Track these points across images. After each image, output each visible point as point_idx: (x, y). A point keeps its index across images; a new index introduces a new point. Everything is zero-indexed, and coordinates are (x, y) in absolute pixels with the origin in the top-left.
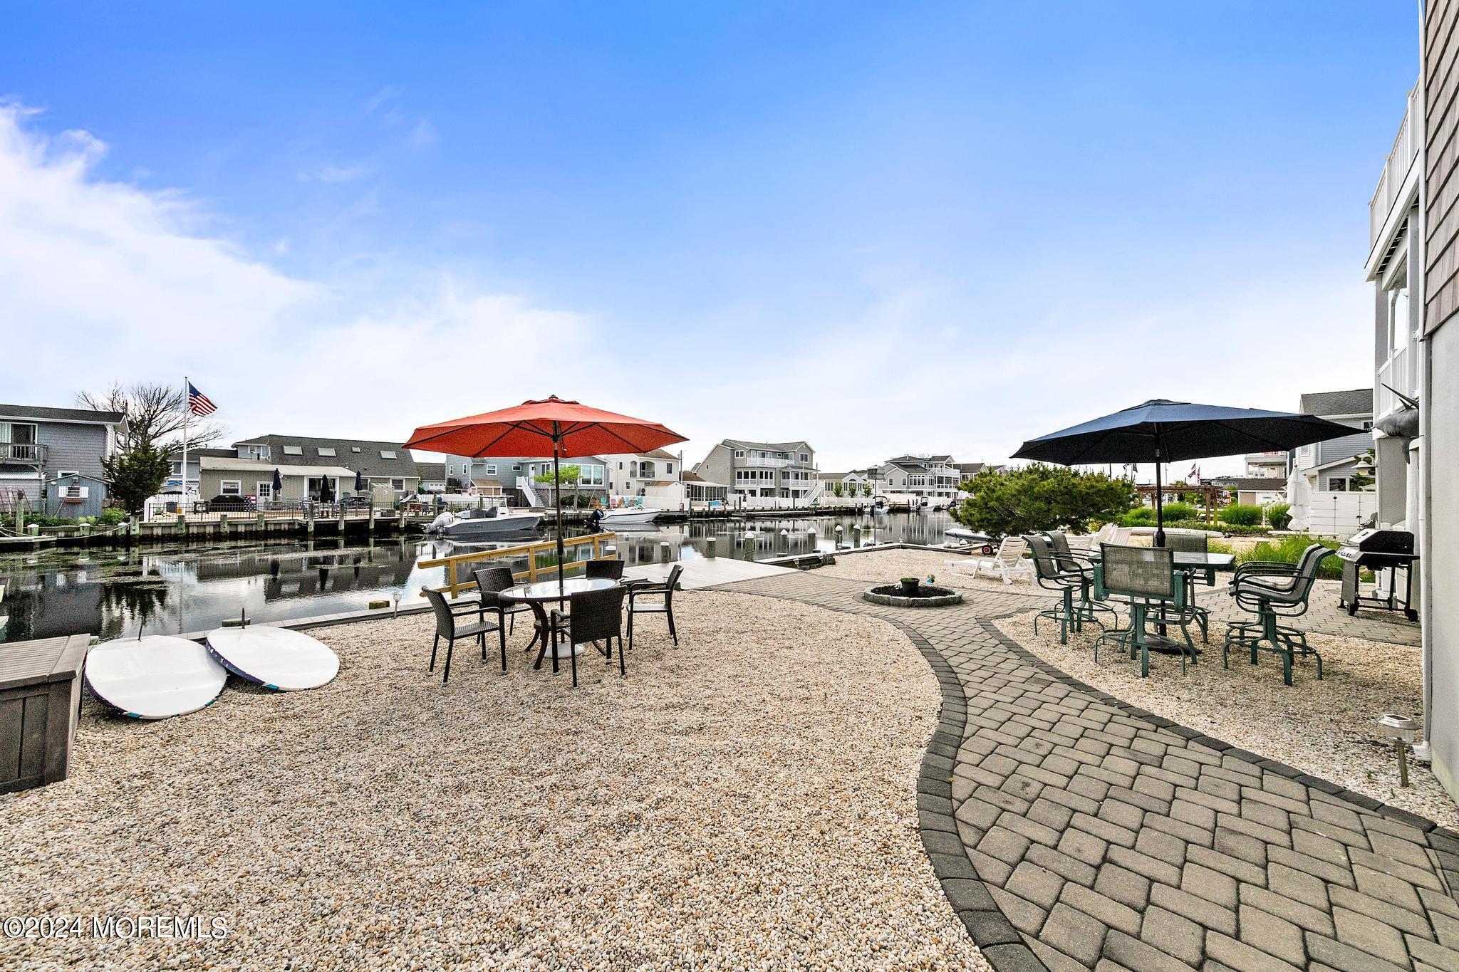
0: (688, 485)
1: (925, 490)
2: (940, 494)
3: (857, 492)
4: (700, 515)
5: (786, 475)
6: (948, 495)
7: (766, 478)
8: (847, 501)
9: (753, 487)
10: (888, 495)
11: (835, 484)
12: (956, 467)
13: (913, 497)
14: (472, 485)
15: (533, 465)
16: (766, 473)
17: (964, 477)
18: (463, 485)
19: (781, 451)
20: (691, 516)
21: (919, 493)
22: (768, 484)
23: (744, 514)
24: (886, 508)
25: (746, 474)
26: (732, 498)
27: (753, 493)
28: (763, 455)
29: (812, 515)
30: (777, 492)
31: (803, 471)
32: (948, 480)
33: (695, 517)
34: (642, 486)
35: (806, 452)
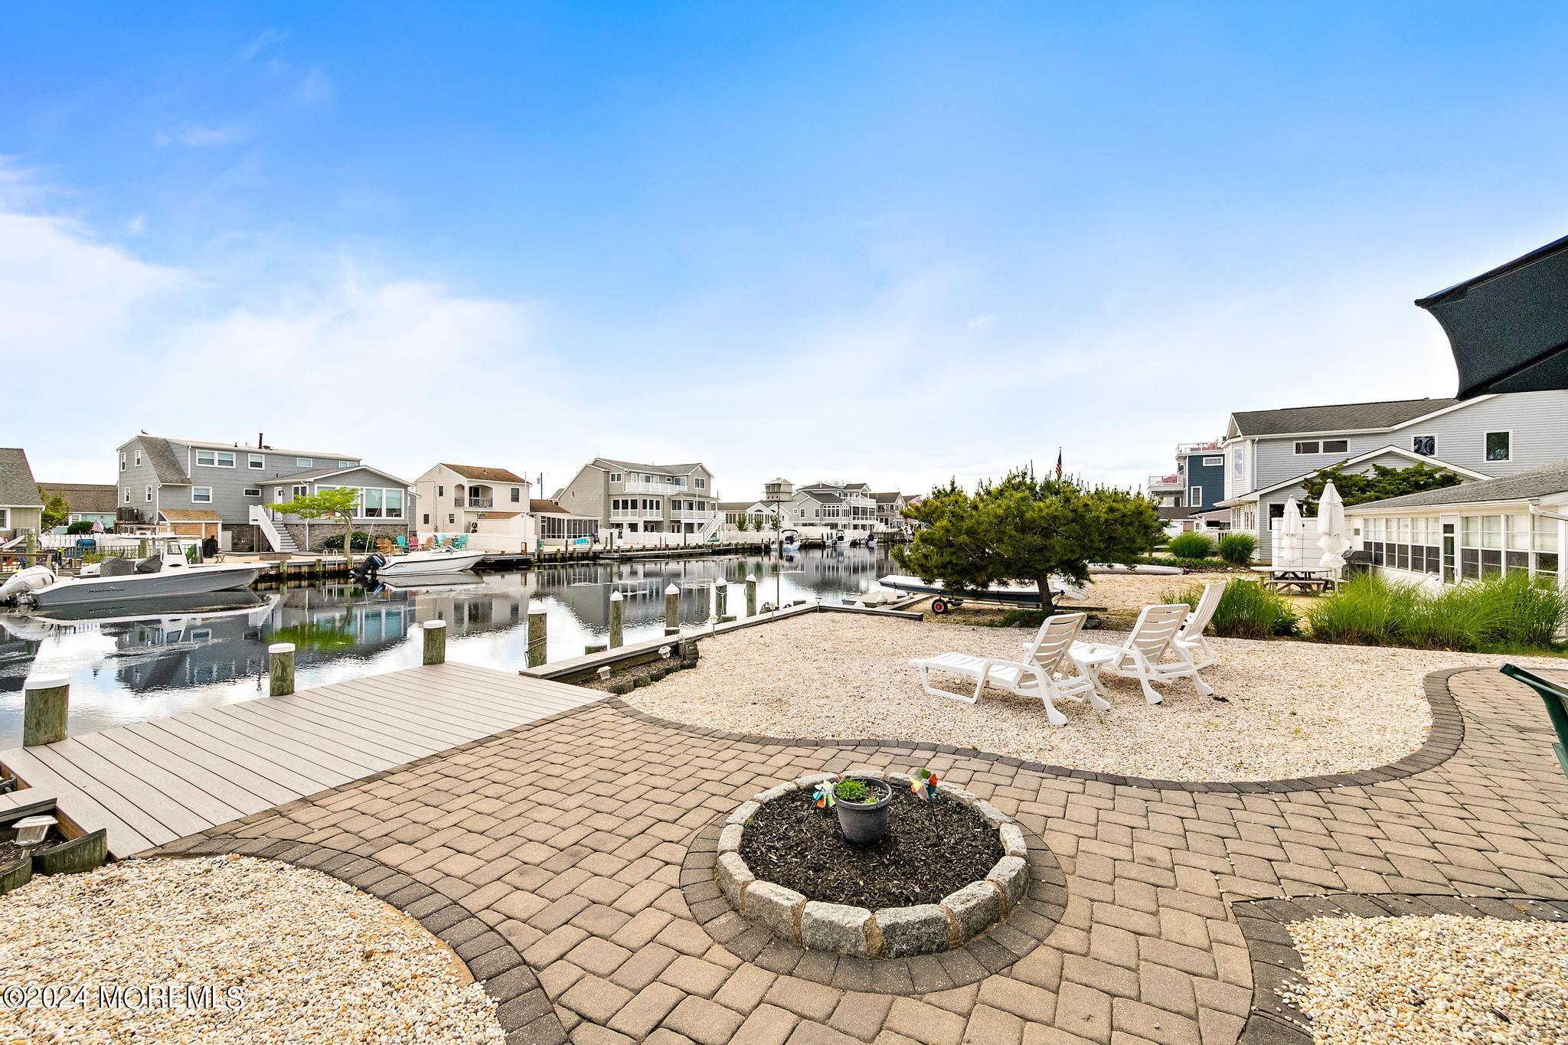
0: (543, 517)
1: (839, 522)
2: (855, 527)
3: (764, 525)
4: (552, 558)
5: (676, 505)
6: (864, 527)
7: (651, 508)
8: (752, 537)
9: (633, 520)
10: (800, 529)
11: (737, 516)
12: (872, 496)
13: (827, 530)
14: (162, 518)
15: (280, 488)
16: (651, 502)
17: (879, 507)
18: (147, 519)
19: (671, 476)
20: (539, 560)
21: (834, 526)
22: (654, 516)
23: (616, 555)
24: (797, 544)
25: (625, 503)
26: (603, 533)
27: (633, 527)
28: (648, 480)
29: (708, 554)
30: (665, 527)
31: (697, 499)
32: (864, 511)
33: (545, 561)
34: (473, 519)
35: (703, 478)
